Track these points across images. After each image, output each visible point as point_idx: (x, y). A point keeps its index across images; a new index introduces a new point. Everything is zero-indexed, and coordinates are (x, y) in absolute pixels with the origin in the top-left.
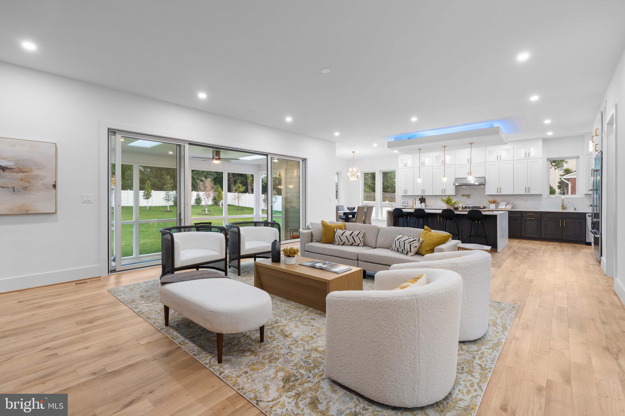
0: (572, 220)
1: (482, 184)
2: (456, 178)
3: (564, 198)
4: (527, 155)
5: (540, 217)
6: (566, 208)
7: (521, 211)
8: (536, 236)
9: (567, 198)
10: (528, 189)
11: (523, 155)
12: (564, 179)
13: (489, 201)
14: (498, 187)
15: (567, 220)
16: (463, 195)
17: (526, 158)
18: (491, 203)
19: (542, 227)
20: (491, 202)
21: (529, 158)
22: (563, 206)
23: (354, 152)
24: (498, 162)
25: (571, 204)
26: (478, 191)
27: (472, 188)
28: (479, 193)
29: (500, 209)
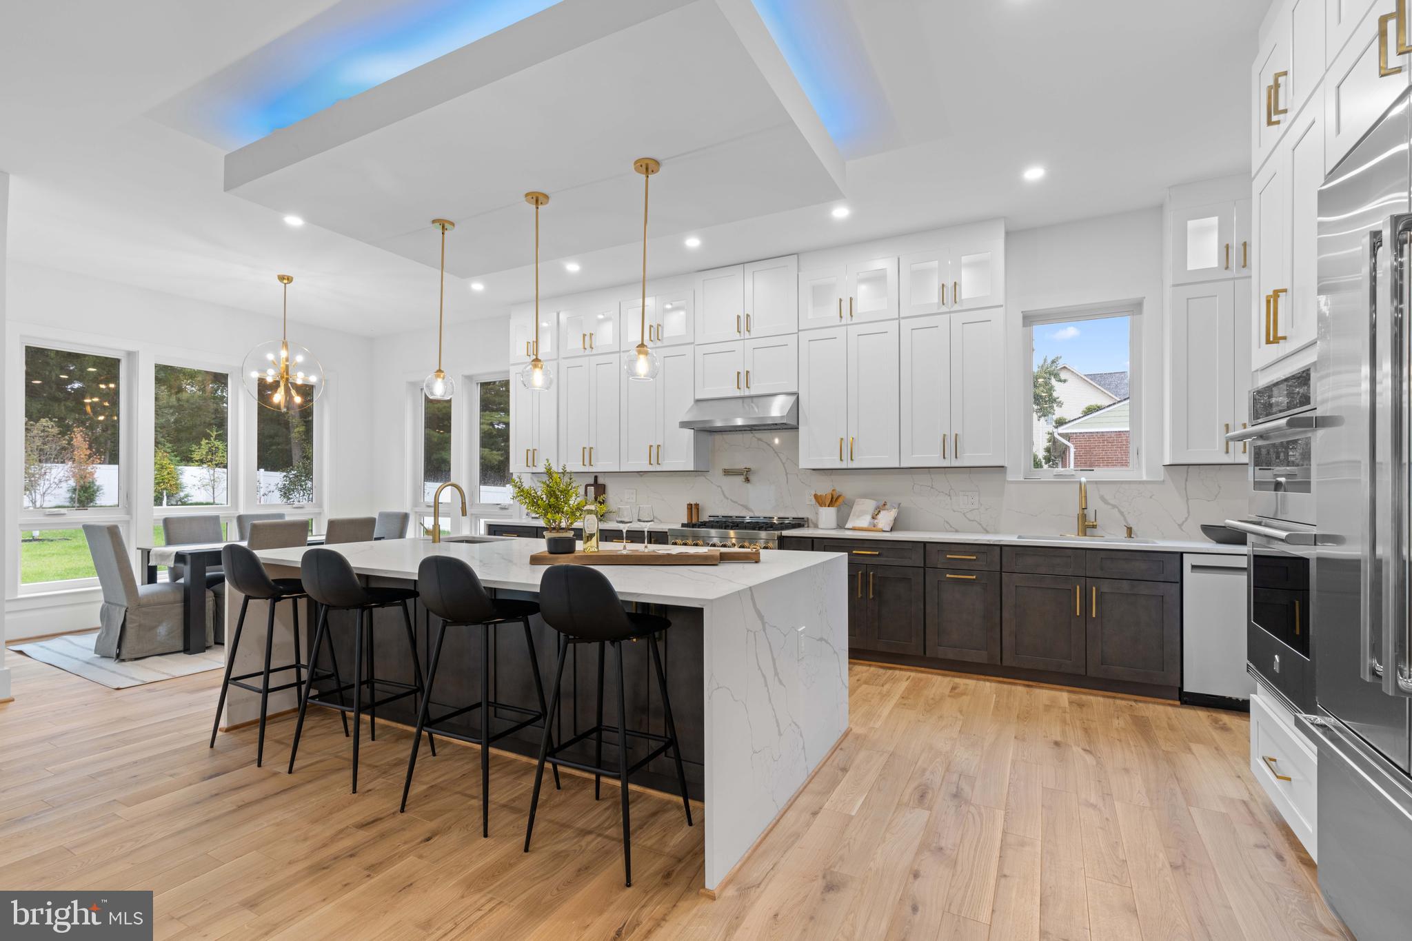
0: (1125, 586)
1: (789, 427)
2: (698, 397)
3: (1087, 481)
4: (949, 294)
5: (998, 569)
6: (1094, 527)
7: (925, 544)
8: (981, 657)
9: (1096, 482)
10: (951, 444)
11: (935, 298)
12: (1059, 434)
13: (816, 496)
14: (844, 437)
15: (1106, 587)
16: (727, 472)
17: (944, 309)
18: (821, 506)
19: (1005, 615)
20: (820, 500)
21: (956, 307)
22: (1083, 517)
23: (285, 279)
24: (845, 328)
25: (1114, 506)
26: (780, 455)
27: (759, 439)
28: (781, 460)
29: (854, 529)
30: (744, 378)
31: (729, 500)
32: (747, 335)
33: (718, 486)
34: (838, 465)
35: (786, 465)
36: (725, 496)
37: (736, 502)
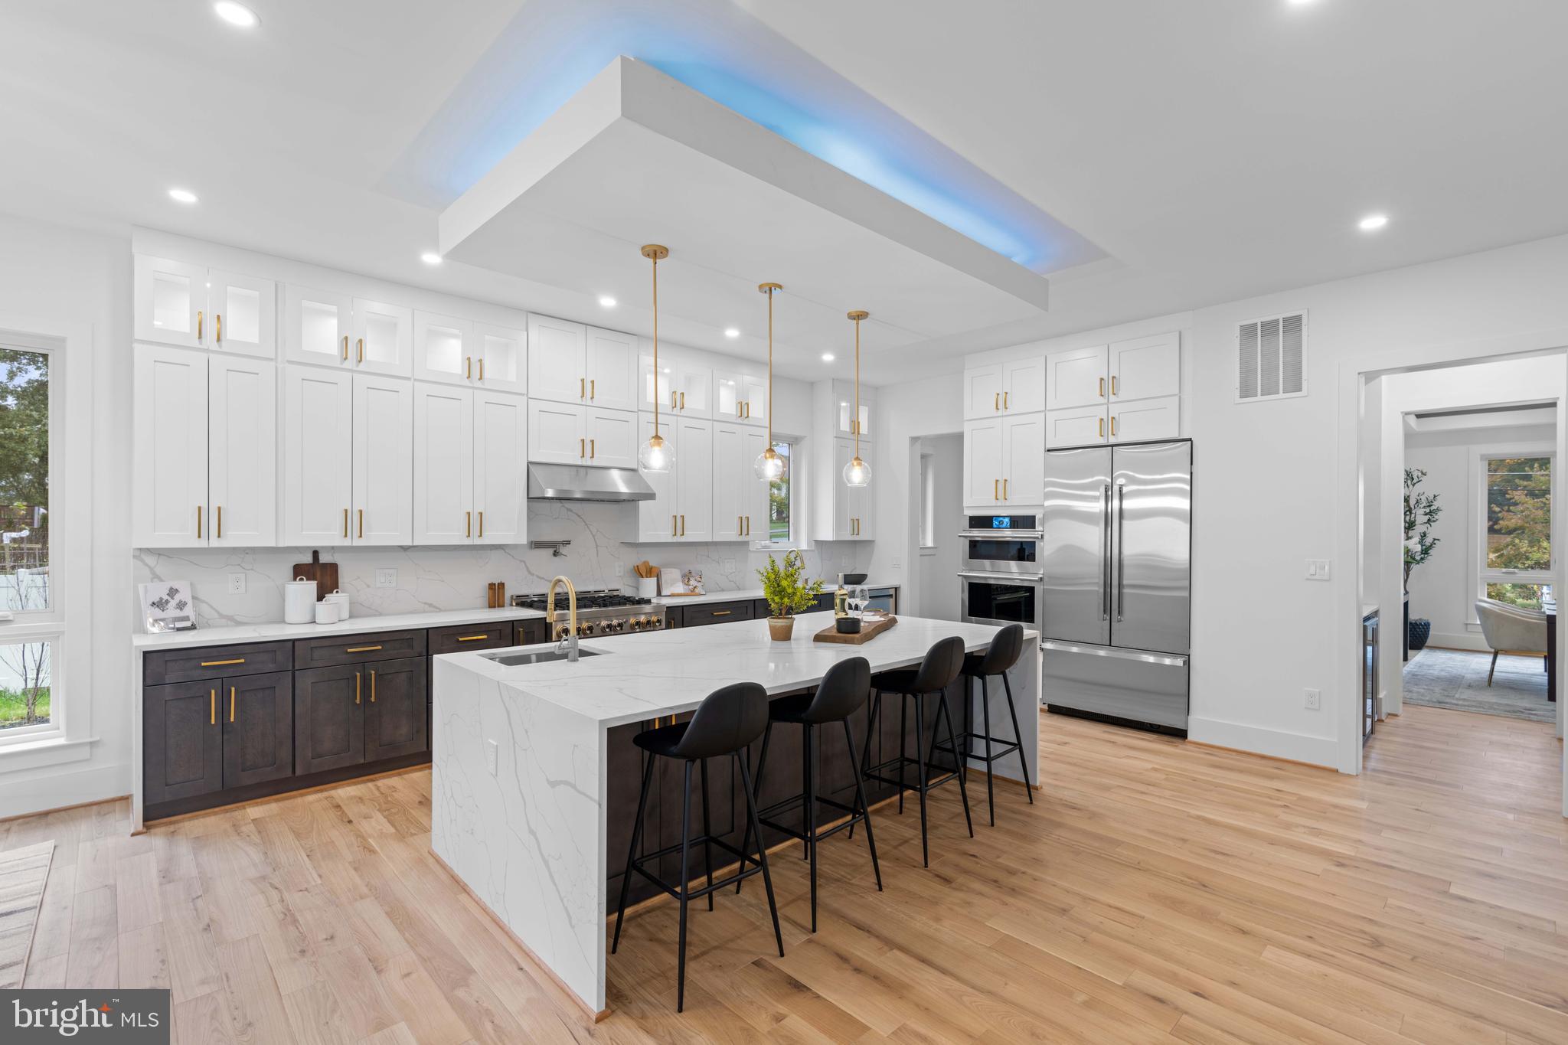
2: (532, 458)
4: (744, 411)
14: (676, 514)
17: (740, 420)
18: (642, 577)
21: (746, 422)
24: (675, 417)
26: (591, 527)
27: (568, 510)
28: (592, 533)
29: (672, 596)
30: (588, 446)
31: (535, 577)
32: (589, 402)
33: (521, 561)
34: (670, 539)
35: (596, 537)
36: (530, 572)
37: (543, 578)
